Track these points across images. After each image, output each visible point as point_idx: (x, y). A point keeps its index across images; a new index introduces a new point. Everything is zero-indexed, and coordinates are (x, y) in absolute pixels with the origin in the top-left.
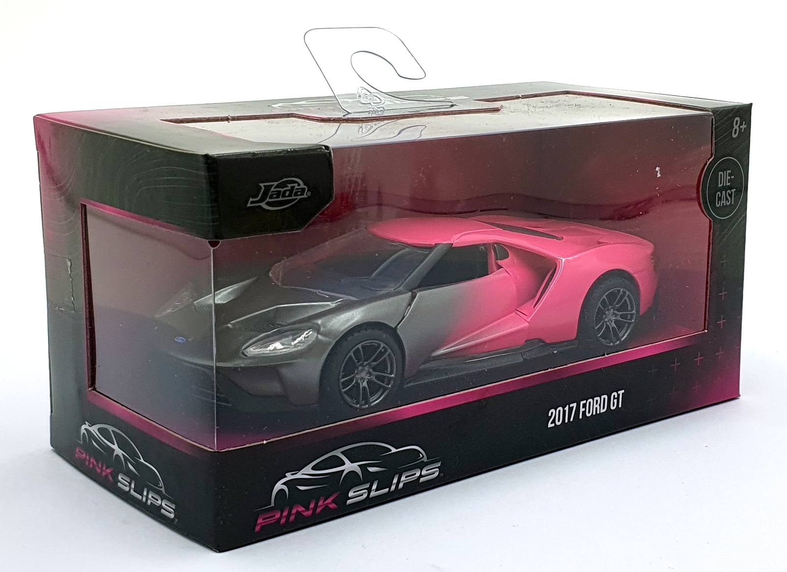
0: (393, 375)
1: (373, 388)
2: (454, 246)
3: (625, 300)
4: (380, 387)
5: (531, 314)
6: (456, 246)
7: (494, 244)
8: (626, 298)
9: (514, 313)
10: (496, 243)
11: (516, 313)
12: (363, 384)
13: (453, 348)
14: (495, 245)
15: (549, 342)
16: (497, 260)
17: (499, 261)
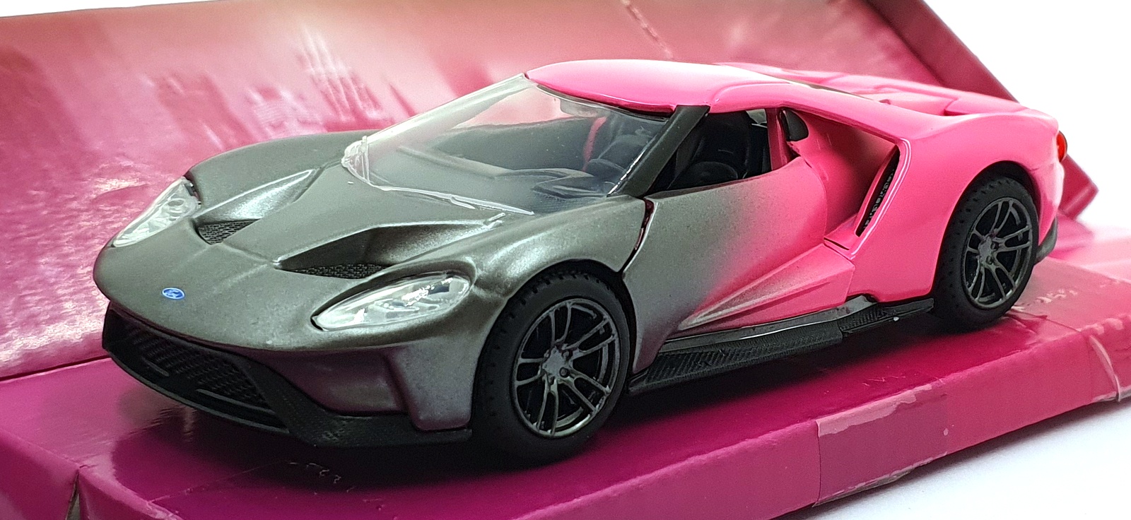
0: (607, 389)
1: (568, 403)
2: (711, 111)
3: (1011, 213)
4: (580, 403)
5: (854, 246)
6: (715, 111)
7: (780, 109)
8: (1011, 210)
9: (822, 245)
10: (786, 109)
11: (825, 245)
12: (552, 386)
13: (720, 313)
14: (784, 112)
15: (884, 300)
16: (789, 140)
17: (792, 142)
